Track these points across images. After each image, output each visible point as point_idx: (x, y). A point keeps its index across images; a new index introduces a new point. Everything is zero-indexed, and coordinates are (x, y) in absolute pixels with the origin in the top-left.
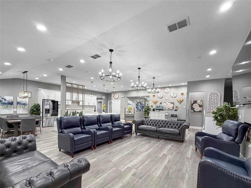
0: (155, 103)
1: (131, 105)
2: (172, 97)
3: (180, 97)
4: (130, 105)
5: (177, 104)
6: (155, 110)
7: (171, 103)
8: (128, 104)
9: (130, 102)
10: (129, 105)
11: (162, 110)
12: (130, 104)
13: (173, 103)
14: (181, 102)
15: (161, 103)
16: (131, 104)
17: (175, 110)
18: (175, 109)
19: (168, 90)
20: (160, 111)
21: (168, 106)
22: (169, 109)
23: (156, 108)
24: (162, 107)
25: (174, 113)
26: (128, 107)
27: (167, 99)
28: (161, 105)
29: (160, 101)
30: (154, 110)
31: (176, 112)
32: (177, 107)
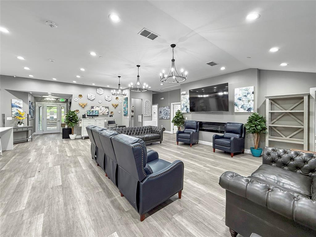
0: (83, 106)
1: (20, 108)
2: (107, 100)
3: (115, 102)
4: (18, 109)
5: (112, 109)
6: (86, 117)
7: (106, 107)
8: (12, 106)
9: (19, 102)
10: (14, 109)
11: (98, 116)
12: (18, 105)
13: (108, 108)
14: (116, 106)
15: (92, 107)
16: (21, 106)
17: (110, 116)
18: (110, 114)
19: (101, 91)
20: (94, 117)
21: (102, 110)
22: (103, 114)
23: (88, 114)
24: (97, 112)
25: (111, 119)
26: (13, 113)
27: (100, 102)
28: (92, 110)
29: (90, 104)
30: (84, 116)
31: (111, 117)
32: (112, 112)
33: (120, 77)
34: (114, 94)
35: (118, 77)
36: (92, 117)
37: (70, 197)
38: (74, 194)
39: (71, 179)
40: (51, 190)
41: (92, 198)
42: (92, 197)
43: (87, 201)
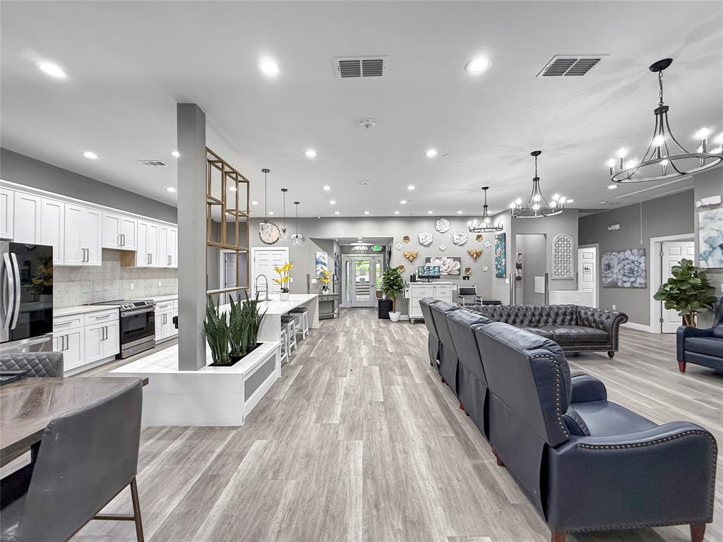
0: (412, 259)
1: (325, 264)
2: (456, 244)
3: (475, 246)
4: (323, 266)
5: (468, 262)
6: (417, 279)
7: (455, 259)
8: (317, 262)
9: (321, 255)
10: (319, 266)
11: (438, 277)
12: (322, 260)
13: (459, 259)
14: (477, 256)
15: (428, 260)
16: (326, 262)
17: (464, 278)
18: (463, 274)
19: (444, 225)
20: (430, 280)
21: (447, 266)
22: (449, 274)
23: (420, 274)
24: (436, 269)
25: (466, 285)
26: (318, 273)
27: (443, 249)
28: (428, 264)
29: (424, 253)
30: (413, 279)
31: (466, 281)
32: (468, 270)
33: (488, 188)
34: (474, 229)
35: (483, 188)
36: (427, 280)
37: (398, 427)
38: (404, 425)
39: (396, 396)
40: (369, 406)
41: (436, 443)
42: (435, 441)
43: (427, 446)
